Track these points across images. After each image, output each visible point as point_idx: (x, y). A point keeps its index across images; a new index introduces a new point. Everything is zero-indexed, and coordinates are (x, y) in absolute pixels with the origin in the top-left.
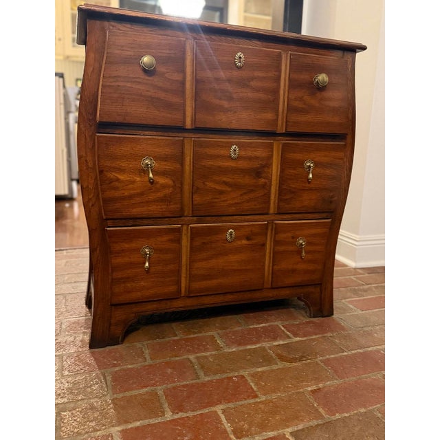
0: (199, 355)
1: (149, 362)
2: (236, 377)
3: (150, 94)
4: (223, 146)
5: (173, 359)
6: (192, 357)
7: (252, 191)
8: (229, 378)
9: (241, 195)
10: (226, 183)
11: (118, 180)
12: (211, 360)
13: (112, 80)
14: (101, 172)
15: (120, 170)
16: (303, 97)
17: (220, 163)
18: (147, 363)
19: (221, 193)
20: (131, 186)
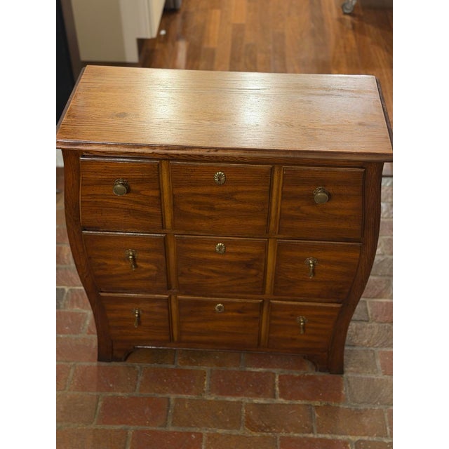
0: (180, 396)
1: (137, 393)
2: (195, 433)
3: (126, 207)
4: (207, 244)
5: (156, 395)
6: (173, 397)
7: (242, 278)
8: (189, 434)
9: (230, 280)
10: (213, 271)
11: (106, 264)
12: (187, 406)
13: (89, 197)
14: (90, 258)
15: (106, 258)
16: (299, 207)
17: (205, 256)
18: (134, 394)
19: (208, 277)
20: (118, 269)
